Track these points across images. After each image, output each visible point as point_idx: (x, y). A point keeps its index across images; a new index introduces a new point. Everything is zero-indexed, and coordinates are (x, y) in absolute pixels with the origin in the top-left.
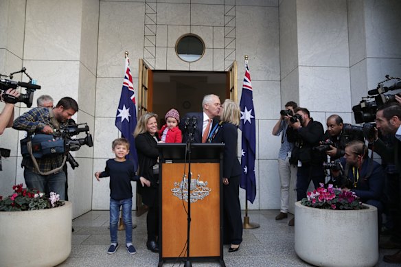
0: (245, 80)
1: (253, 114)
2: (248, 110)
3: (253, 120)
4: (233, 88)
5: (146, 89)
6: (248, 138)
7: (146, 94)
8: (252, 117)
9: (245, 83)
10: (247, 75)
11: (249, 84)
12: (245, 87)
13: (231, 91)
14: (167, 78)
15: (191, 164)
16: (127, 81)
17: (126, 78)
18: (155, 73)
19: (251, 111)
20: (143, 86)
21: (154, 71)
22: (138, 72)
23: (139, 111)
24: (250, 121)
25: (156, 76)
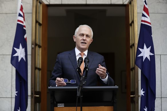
0: (143, 15)
1: (152, 51)
2: (147, 48)
3: (153, 57)
4: (133, 22)
5: (40, 24)
6: (147, 76)
7: (40, 29)
8: (152, 54)
9: (144, 18)
10: (146, 10)
11: (148, 19)
12: (143, 23)
13: (131, 25)
14: (62, 12)
15: (83, 108)
16: (21, 19)
17: (20, 15)
18: (50, 8)
19: (150, 48)
20: (37, 22)
21: (49, 6)
22: (31, 7)
23: (32, 48)
24: (149, 58)
25: (51, 10)
